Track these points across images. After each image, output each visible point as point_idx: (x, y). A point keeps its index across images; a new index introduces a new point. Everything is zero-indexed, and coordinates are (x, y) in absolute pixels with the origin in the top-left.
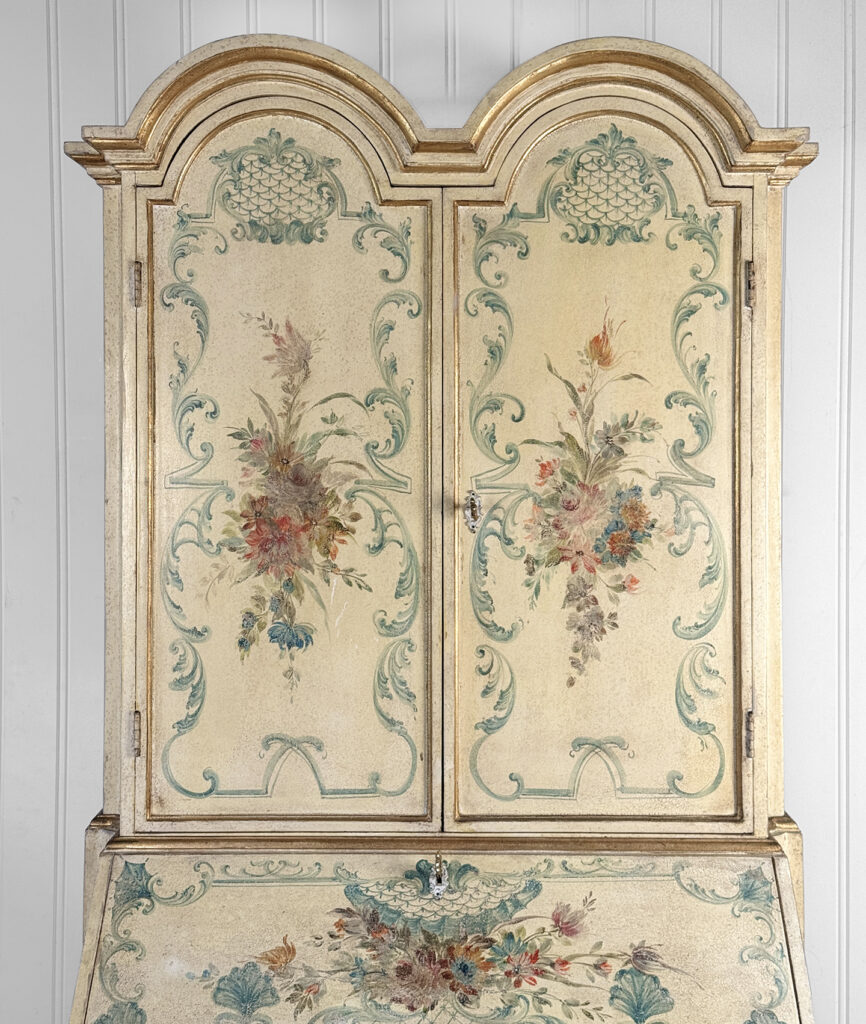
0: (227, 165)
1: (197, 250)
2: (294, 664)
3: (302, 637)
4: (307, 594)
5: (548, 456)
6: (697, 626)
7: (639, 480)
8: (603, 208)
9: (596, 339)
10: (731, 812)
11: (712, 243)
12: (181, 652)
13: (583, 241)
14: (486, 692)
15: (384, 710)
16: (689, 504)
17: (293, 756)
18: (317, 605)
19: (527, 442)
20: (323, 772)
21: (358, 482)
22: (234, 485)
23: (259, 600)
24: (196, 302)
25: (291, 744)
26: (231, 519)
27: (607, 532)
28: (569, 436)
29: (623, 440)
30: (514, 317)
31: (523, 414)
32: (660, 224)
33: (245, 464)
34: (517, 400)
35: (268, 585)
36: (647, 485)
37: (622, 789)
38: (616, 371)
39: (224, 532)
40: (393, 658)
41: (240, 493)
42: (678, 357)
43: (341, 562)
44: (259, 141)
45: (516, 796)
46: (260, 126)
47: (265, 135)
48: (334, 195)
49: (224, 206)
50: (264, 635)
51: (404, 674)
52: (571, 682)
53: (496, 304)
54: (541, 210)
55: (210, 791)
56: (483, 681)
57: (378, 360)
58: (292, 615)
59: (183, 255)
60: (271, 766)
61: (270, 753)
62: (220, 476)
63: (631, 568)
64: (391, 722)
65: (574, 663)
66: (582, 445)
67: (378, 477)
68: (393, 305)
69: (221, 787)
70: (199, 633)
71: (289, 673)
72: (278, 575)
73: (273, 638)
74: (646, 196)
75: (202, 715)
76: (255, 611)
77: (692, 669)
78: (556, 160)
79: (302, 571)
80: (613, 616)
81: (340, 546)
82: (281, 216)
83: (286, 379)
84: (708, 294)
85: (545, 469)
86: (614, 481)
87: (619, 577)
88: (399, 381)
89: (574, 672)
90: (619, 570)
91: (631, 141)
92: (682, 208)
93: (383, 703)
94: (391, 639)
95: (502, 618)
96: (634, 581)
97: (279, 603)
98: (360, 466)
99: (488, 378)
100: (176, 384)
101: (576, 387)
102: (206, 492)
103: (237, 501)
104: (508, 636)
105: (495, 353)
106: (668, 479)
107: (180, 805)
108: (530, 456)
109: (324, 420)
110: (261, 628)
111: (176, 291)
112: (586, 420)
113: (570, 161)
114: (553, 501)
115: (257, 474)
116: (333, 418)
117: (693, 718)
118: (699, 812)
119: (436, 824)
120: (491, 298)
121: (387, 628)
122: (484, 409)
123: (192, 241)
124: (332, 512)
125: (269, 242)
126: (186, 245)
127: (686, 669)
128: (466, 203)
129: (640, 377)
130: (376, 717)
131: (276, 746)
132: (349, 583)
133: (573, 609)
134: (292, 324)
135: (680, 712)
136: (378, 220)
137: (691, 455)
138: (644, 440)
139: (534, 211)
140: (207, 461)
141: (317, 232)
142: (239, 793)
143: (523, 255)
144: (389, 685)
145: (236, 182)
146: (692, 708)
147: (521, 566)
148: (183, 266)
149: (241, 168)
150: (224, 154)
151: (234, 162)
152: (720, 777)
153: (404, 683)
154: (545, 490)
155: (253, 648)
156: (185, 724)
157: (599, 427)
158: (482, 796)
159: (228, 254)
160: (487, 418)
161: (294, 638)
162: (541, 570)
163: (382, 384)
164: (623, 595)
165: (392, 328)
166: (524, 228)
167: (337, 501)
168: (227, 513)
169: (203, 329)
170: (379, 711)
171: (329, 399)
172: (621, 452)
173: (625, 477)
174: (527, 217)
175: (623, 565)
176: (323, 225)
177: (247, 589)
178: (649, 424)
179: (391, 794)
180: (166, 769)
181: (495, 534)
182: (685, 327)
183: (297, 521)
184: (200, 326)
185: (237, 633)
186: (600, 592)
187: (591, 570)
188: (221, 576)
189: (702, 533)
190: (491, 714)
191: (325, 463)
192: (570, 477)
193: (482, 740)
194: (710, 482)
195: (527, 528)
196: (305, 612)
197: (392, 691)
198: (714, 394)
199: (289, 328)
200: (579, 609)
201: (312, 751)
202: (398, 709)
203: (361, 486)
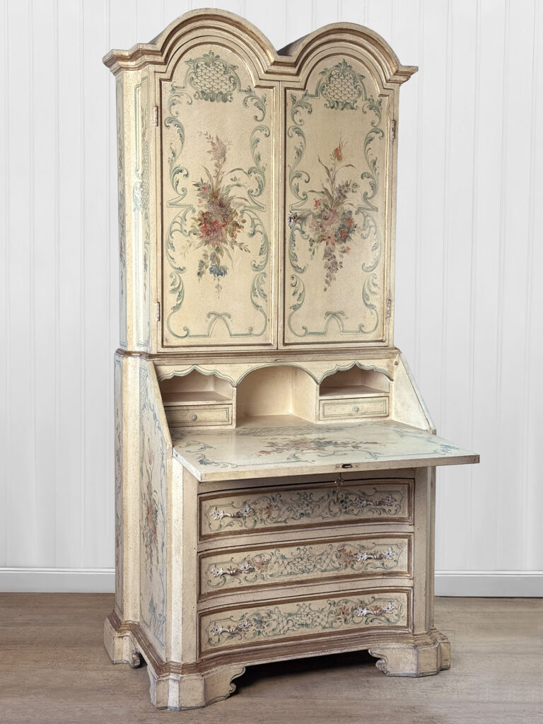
0: (192, 65)
1: (180, 102)
2: (220, 283)
3: (223, 271)
4: (225, 253)
5: (318, 197)
6: (370, 267)
7: (351, 208)
8: (340, 94)
9: (337, 150)
10: (380, 339)
11: (378, 111)
12: (174, 277)
13: (332, 108)
14: (294, 294)
15: (255, 302)
16: (369, 218)
17: (219, 321)
18: (229, 258)
19: (311, 191)
20: (231, 327)
21: (245, 207)
22: (195, 206)
23: (205, 256)
24: (179, 126)
25: (218, 316)
26: (194, 221)
27: (339, 229)
28: (326, 189)
29: (346, 192)
30: (306, 139)
31: (309, 180)
32: (360, 103)
33: (200, 198)
34: (307, 174)
35: (209, 249)
36: (354, 210)
37: (343, 332)
38: (344, 163)
39: (192, 227)
40: (258, 280)
41: (198, 210)
42: (366, 158)
43: (238, 240)
44: (205, 55)
45: (305, 335)
46: (205, 49)
47: (208, 53)
48: (235, 82)
49: (190, 83)
50: (208, 271)
51: (262, 286)
52: (325, 290)
53: (300, 133)
54: (317, 94)
55: (186, 336)
56: (293, 289)
57: (253, 155)
58: (219, 262)
59: (174, 104)
60: (211, 325)
61: (210, 319)
62: (190, 203)
63: (348, 244)
64: (257, 306)
65: (327, 282)
66: (331, 193)
67: (253, 205)
68: (259, 131)
69: (191, 334)
70: (181, 270)
71: (218, 286)
72: (213, 245)
73: (211, 272)
74: (356, 91)
75: (183, 304)
76: (204, 260)
77: (368, 283)
78: (322, 73)
79: (223, 244)
80: (341, 263)
81: (238, 234)
82: (214, 89)
83: (216, 161)
84: (377, 133)
85: (317, 203)
86: (342, 208)
87: (344, 247)
88: (261, 164)
89: (326, 285)
90: (343, 244)
91: (350, 67)
92: (368, 97)
93: (254, 298)
94: (258, 273)
95: (300, 264)
96: (349, 249)
97: (214, 257)
98: (246, 200)
99: (296, 164)
100: (171, 162)
101: (329, 169)
102: (184, 209)
103: (197, 213)
104: (303, 271)
105: (299, 153)
106: (361, 208)
107: (174, 341)
108: (311, 197)
109: (232, 179)
110: (206, 268)
111: (171, 120)
112: (332, 183)
113: (328, 74)
114: (320, 216)
115: (205, 202)
116: (235, 179)
117: (368, 303)
118: (369, 339)
119: (275, 347)
120: (297, 130)
121: (256, 268)
122: (294, 177)
123: (177, 98)
124: (235, 219)
125: (209, 101)
126: (175, 100)
127: (366, 283)
128: (289, 88)
129: (352, 166)
130: (251, 305)
131: (213, 317)
132: (241, 249)
133: (326, 260)
134: (219, 137)
135: (364, 301)
136: (253, 94)
137: (369, 198)
138: (353, 191)
139: (314, 94)
140: (184, 195)
141: (229, 97)
142: (198, 336)
143: (310, 112)
144: (257, 291)
145: (195, 73)
146: (368, 299)
147: (308, 242)
148: (174, 109)
149: (198, 67)
150: (191, 60)
151: (195, 64)
152: (377, 325)
153: (262, 290)
154: (317, 212)
155: (203, 275)
156: (176, 308)
157: (337, 186)
158: (292, 335)
159: (192, 105)
160: (296, 181)
161: (219, 272)
162: (315, 244)
163: (255, 166)
164: (344, 255)
165: (258, 141)
166: (310, 101)
167: (237, 214)
168: (193, 218)
169: (182, 137)
170: (253, 302)
171: (234, 170)
172: (345, 197)
173: (346, 207)
174: (312, 96)
175: (345, 242)
176: (231, 94)
177: (201, 251)
178: (356, 185)
179: (256, 335)
180: (168, 327)
181: (298, 229)
182: (369, 146)
183: (221, 223)
184: (181, 136)
185: (197, 270)
186: (337, 253)
187: (333, 244)
188: (190, 245)
189: (373, 229)
190: (296, 303)
191: (232, 198)
192: (326, 206)
193: (293, 313)
194: (377, 210)
195: (310, 227)
196: (224, 261)
197: (258, 294)
198: (378, 174)
199: (218, 139)
200: (329, 260)
201: (227, 318)
202: (260, 301)
203: (246, 208)
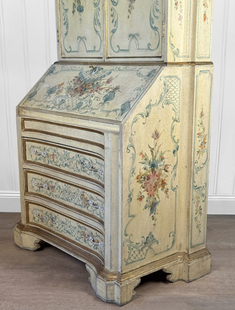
2: (81, 17)
3: (82, 9)
12: (65, 15)
14: (112, 22)
15: (96, 28)
17: (82, 42)
20: (87, 46)
25: (81, 38)
37: (138, 49)
40: (96, 13)
45: (118, 52)
50: (76, 10)
51: (99, 18)
52: (128, 17)
55: (70, 51)
56: (112, 18)
58: (80, 4)
60: (79, 45)
61: (78, 41)
64: (97, 32)
65: (129, 11)
69: (72, 50)
70: (67, 10)
71: (80, 19)
73: (78, 10)
75: (68, 32)
76: (75, 3)
89: (129, 14)
93: (95, 26)
94: (96, 8)
104: (117, 4)
107: (67, 55)
110: (76, 7)
117: (153, 26)
118: (154, 55)
121: (95, 5)
127: (152, 10)
130: (94, 30)
131: (79, 39)
135: (151, 24)
142: (74, 51)
144: (96, 21)
146: (153, 23)
152: (159, 44)
153: (98, 20)
155: (75, 13)
156: (66, 34)
158: (112, 52)
179: (97, 51)
180: (64, 46)
185: (72, 9)
190: (114, 28)
193: (112, 35)
196: (82, 2)
197: (96, 23)
201: (85, 40)
202: (98, 28)
